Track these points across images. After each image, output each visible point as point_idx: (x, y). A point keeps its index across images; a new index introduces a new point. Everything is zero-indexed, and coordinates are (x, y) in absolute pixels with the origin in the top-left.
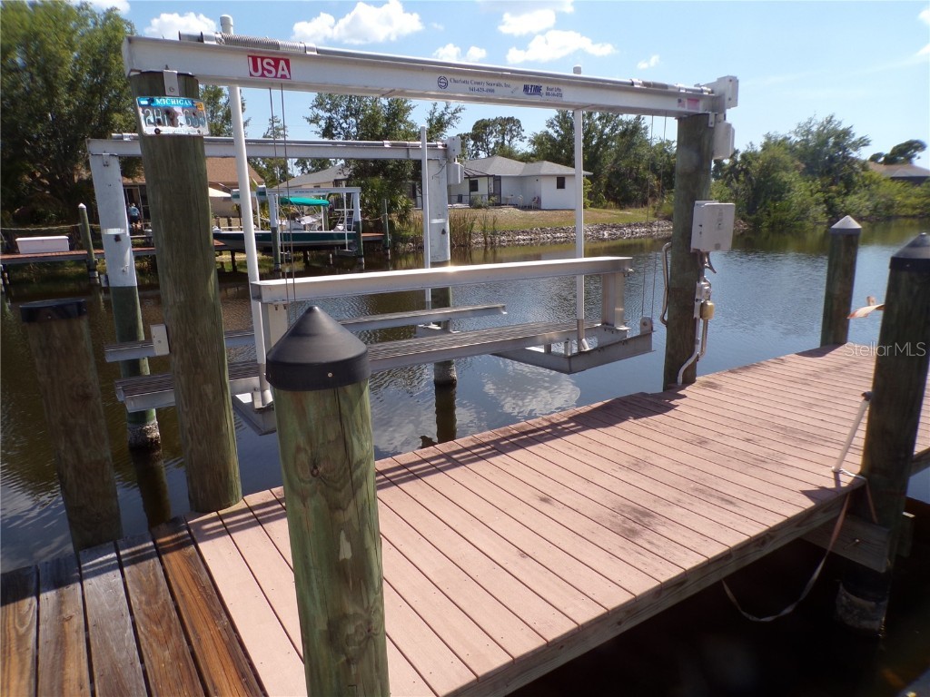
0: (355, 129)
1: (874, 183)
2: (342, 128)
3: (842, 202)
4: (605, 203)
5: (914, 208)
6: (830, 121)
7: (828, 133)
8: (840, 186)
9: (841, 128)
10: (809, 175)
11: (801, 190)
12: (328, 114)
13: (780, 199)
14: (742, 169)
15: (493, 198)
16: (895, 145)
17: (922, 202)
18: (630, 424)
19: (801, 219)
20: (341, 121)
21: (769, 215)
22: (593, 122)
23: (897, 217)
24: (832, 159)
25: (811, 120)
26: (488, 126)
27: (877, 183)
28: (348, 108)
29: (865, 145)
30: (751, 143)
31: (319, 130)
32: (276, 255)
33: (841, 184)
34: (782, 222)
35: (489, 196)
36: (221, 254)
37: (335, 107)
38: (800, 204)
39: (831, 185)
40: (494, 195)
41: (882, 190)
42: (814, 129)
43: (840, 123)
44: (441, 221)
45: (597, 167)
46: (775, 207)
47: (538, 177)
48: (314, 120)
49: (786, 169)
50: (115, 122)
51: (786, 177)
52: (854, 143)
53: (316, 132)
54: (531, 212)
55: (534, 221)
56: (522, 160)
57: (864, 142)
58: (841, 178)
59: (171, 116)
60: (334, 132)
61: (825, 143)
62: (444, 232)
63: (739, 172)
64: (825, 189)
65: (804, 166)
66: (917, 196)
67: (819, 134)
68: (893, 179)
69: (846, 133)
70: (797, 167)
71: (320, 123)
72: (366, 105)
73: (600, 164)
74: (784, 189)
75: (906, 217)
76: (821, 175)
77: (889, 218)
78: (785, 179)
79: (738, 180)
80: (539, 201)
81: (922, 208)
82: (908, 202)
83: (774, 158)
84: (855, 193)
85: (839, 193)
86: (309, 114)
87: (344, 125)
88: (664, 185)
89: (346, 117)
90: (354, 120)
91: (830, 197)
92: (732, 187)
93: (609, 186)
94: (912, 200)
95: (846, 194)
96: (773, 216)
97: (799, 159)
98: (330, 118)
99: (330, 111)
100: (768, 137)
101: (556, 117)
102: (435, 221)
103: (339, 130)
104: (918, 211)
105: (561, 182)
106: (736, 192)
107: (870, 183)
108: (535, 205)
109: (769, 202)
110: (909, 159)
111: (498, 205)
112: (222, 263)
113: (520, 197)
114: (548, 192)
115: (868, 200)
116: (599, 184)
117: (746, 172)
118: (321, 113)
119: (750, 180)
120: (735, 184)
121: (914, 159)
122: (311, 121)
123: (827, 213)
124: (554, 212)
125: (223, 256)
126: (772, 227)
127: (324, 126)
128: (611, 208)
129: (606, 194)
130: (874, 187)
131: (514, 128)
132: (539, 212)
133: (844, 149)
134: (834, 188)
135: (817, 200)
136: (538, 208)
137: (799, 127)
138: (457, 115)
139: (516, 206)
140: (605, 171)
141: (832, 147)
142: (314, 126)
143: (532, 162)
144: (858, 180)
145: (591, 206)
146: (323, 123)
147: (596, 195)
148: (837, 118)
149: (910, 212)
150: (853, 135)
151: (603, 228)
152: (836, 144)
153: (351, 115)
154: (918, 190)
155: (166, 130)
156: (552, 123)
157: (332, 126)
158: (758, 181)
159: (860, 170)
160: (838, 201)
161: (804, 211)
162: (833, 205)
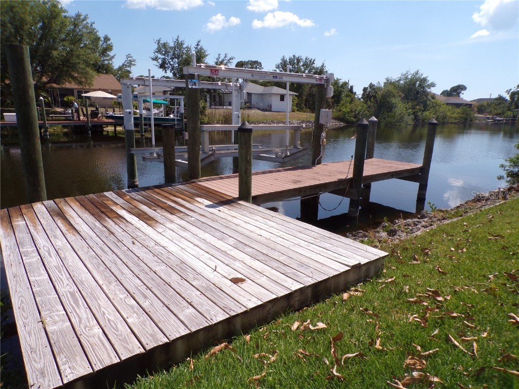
0: (177, 65)
1: (438, 105)
2: (170, 64)
3: (422, 115)
4: (304, 110)
5: (456, 119)
6: (417, 73)
7: (416, 79)
8: (421, 107)
9: (422, 77)
10: (406, 100)
11: (401, 107)
12: (163, 57)
13: (391, 111)
14: (373, 96)
15: (247, 104)
16: (452, 87)
17: (459, 116)
18: (300, 170)
19: (400, 122)
20: (170, 60)
21: (385, 119)
22: (300, 67)
23: (448, 123)
24: (418, 92)
25: (408, 72)
26: (244, 65)
27: (440, 106)
28: (174, 54)
29: (433, 86)
30: (379, 82)
31: (158, 64)
32: (142, 128)
33: (422, 105)
34: (390, 123)
35: (245, 103)
36: (107, 127)
37: (166, 53)
38: (400, 115)
39: (417, 105)
40: (248, 102)
41: (441, 110)
42: (409, 77)
43: (422, 74)
44: (237, 113)
45: (301, 90)
46: (388, 116)
47: (271, 94)
48: (156, 59)
49: (394, 96)
50: (53, 55)
51: (394, 100)
52: (428, 85)
53: (156, 66)
54: (267, 113)
55: (268, 117)
56: (262, 85)
57: (433, 85)
58: (422, 102)
59: (195, 84)
60: (166, 66)
61: (414, 84)
62: (239, 117)
63: (371, 97)
64: (413, 108)
65: (404, 95)
66: (458, 113)
67: (412, 79)
68: (447, 104)
69: (425, 80)
70: (400, 96)
71: (159, 61)
72: (183, 53)
73: (303, 89)
74: (393, 106)
75: (452, 123)
76: (412, 100)
77: (444, 124)
78: (394, 101)
79: (370, 101)
80: (271, 106)
81: (459, 119)
82: (453, 116)
83: (389, 91)
84: (428, 110)
85: (420, 110)
86: (153, 56)
87: (172, 63)
88: (335, 101)
89: (172, 59)
90: (176, 60)
91: (415, 112)
92: (367, 104)
93: (306, 101)
94: (455, 115)
95: (423, 111)
96: (386, 119)
97: (402, 92)
98: (164, 59)
99: (164, 55)
100: (388, 80)
101: (281, 63)
102: (236, 113)
103: (169, 65)
104: (458, 120)
105: (282, 98)
106: (369, 107)
107: (436, 105)
108: (269, 109)
109: (385, 113)
110: (458, 94)
111: (250, 108)
112: (108, 132)
113: (261, 104)
114: (276, 103)
115: (434, 114)
116: (302, 100)
117: (375, 97)
118: (159, 56)
119: (377, 101)
120: (369, 103)
121: (461, 94)
122: (154, 59)
123: (413, 120)
124: (278, 113)
125: (109, 128)
126: (386, 125)
127: (160, 62)
128: (307, 112)
129: (305, 105)
130: (437, 107)
131: (258, 67)
132: (271, 113)
133: (424, 88)
134: (418, 107)
135: (409, 113)
136: (270, 111)
137: (402, 75)
138: (231, 61)
139: (259, 109)
140: (305, 93)
141: (418, 86)
142: (155, 62)
143: (267, 86)
144: (430, 104)
145: (297, 111)
146: (160, 61)
147: (300, 105)
148: (420, 72)
149: (454, 121)
150: (428, 81)
151: (303, 122)
152: (420, 85)
153: (175, 57)
154: (458, 110)
155: (194, 87)
156: (278, 66)
157: (165, 63)
158: (381, 102)
159: (431, 99)
160: (419, 114)
161: (402, 118)
162: (417, 116)
